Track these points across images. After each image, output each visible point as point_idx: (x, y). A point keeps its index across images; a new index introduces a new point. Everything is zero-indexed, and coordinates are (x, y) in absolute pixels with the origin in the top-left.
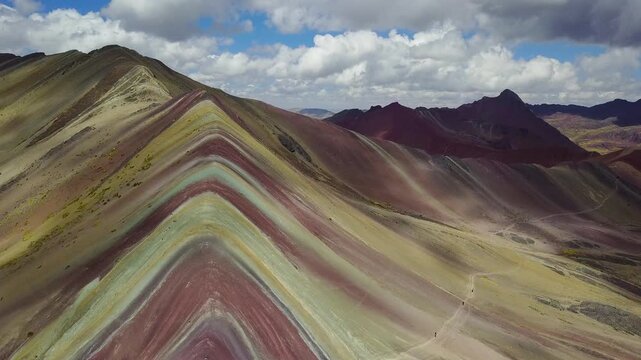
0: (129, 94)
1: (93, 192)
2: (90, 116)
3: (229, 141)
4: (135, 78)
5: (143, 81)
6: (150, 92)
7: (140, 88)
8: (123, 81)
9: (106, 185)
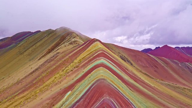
0: (70, 42)
1: (63, 70)
2: (58, 49)
3: (105, 53)
4: (72, 37)
5: (74, 38)
6: (77, 41)
7: (73, 40)
8: (67, 38)
9: (67, 69)
